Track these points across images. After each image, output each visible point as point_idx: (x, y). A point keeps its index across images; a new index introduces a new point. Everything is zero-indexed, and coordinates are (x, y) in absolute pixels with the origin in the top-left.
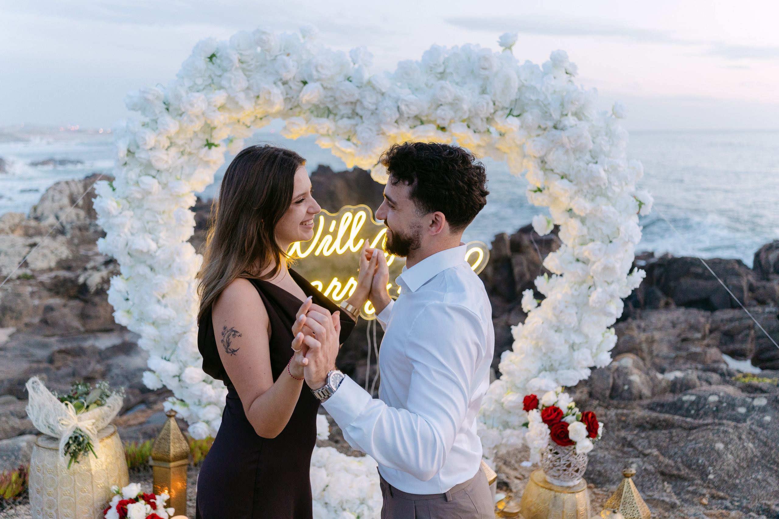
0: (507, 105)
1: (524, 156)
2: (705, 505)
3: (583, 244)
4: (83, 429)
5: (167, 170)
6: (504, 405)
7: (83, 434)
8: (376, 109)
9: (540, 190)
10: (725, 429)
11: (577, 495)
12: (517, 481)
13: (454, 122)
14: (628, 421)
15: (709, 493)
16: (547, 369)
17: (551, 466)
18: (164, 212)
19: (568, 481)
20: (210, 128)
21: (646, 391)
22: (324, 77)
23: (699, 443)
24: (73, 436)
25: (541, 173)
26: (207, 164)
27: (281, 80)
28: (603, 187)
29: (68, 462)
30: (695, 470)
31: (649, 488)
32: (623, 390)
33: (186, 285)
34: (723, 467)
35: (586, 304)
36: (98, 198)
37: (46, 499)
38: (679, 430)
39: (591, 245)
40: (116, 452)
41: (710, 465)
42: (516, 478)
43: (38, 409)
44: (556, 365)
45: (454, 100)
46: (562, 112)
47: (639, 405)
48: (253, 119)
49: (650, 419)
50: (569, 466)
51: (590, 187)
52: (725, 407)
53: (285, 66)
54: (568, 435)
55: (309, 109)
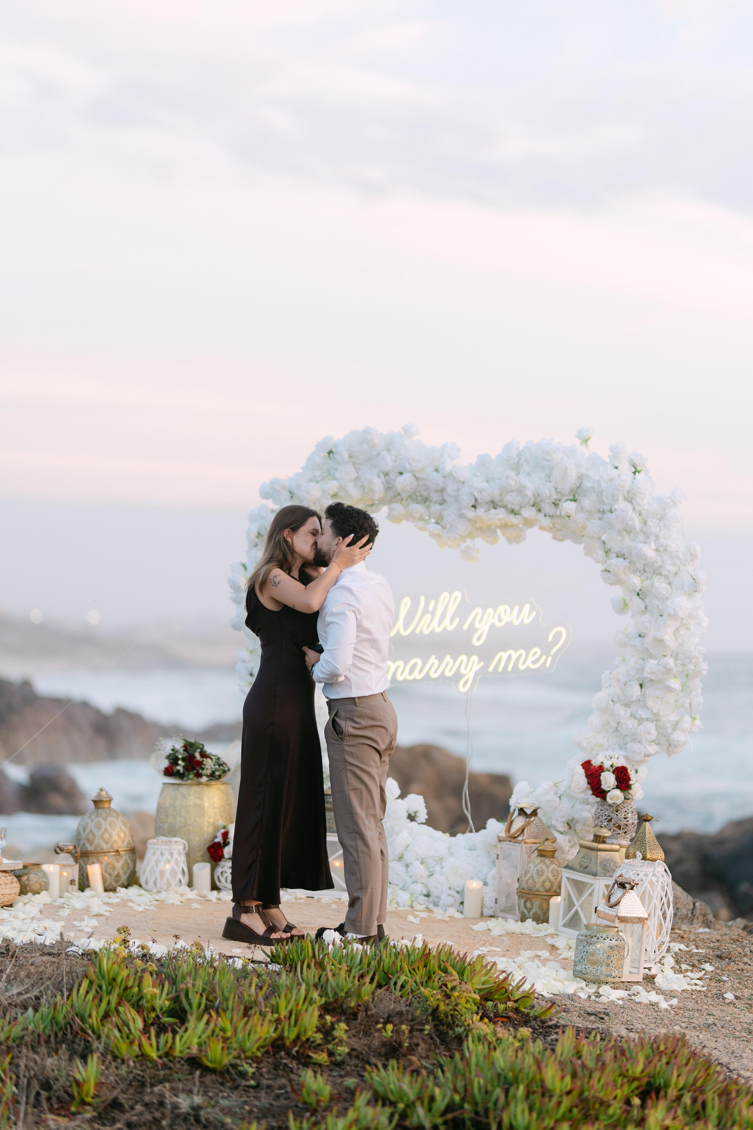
0: (567, 491)
8: (457, 495)
13: (525, 507)
22: (415, 469)
27: (382, 471)
46: (614, 497)
53: (386, 460)
54: (601, 785)
55: (410, 497)
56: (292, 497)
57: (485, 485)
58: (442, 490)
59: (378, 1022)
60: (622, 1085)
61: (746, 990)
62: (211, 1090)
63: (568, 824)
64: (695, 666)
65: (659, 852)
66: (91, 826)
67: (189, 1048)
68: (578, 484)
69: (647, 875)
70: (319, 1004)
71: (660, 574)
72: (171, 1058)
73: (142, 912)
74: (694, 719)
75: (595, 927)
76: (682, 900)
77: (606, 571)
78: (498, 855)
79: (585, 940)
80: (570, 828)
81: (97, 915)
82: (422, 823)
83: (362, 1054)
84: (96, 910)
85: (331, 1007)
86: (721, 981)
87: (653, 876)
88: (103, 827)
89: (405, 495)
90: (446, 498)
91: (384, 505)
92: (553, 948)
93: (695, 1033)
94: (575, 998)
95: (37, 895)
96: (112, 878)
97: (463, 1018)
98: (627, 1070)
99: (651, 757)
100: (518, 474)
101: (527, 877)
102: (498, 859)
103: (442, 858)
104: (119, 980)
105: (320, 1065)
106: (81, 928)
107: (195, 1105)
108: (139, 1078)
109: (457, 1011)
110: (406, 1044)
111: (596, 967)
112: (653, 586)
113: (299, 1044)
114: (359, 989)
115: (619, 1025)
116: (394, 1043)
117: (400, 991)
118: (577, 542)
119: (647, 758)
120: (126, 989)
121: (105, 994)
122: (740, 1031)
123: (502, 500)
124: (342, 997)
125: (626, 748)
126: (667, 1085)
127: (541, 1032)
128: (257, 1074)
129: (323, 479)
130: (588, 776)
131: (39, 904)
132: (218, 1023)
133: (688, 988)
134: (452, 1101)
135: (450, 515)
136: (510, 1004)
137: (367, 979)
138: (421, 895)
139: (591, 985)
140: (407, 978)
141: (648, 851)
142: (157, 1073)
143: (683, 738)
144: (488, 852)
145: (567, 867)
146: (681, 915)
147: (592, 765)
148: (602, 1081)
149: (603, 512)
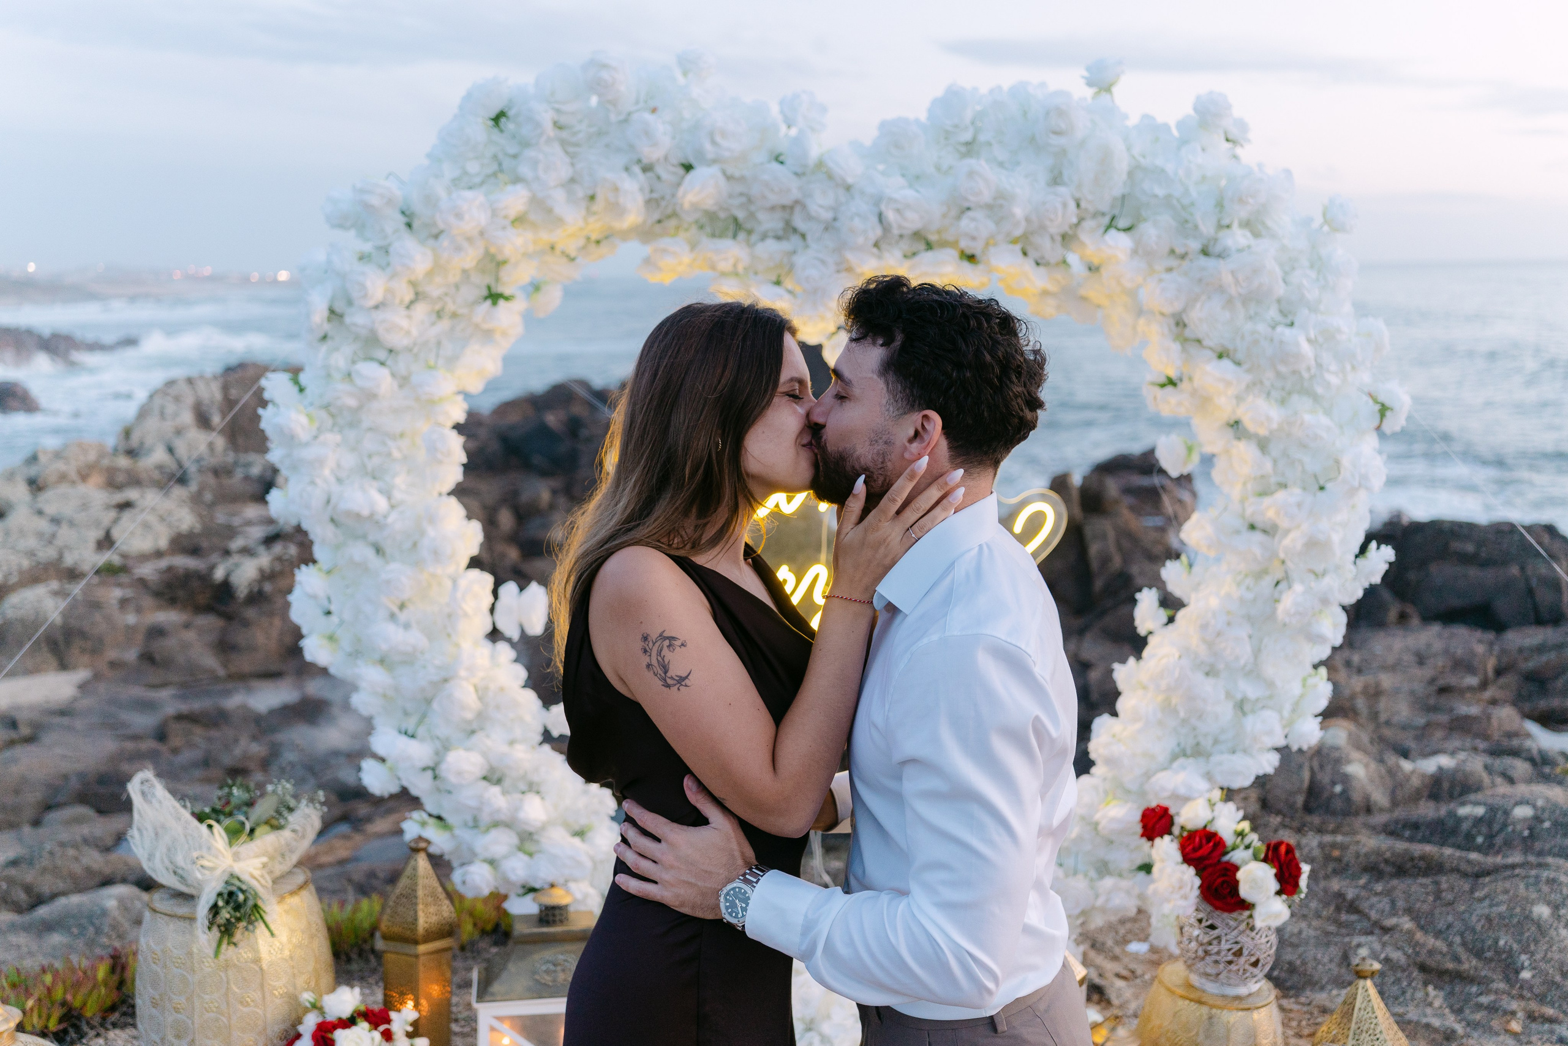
0: (1104, 207)
1: (1140, 312)
2: (1515, 1035)
3: (1264, 493)
4: (245, 877)
5: (409, 350)
6: (1100, 827)
7: (244, 887)
8: (835, 219)
9: (1171, 382)
10: (1552, 875)
11: (1256, 1015)
12: (1120, 983)
13: (995, 245)
14: (1346, 859)
15: (1524, 1010)
16: (1189, 752)
17: (1201, 953)
18: (402, 435)
19: (1237, 985)
20: (494, 263)
21: (1380, 797)
22: (727, 154)
23: (1497, 905)
24: (226, 891)
25: (1176, 347)
26: (488, 335)
27: (639, 161)
28: (1306, 375)
29: (214, 945)
30: (1491, 960)
31: (1396, 998)
32: (1333, 795)
33: (448, 584)
34: (1549, 955)
35: (1272, 616)
36: (270, 407)
37: (170, 1019)
38: (1453, 877)
39: (1280, 496)
40: (309, 923)
41: (1525, 950)
42: (1118, 976)
43: (153, 835)
44: (1207, 743)
45: (995, 199)
46: (1219, 221)
47: (1366, 825)
48: (581, 242)
49: (1393, 854)
50: (1239, 953)
51: (1278, 374)
52: (1548, 830)
53: (647, 133)
54: (1237, 889)
55: (698, 221)
56: (410, 225)
68: (1127, 190)
71: (1310, 393)
89: (692, 219)
90: (800, 225)
112: (1297, 425)
123: (949, 235)
129: (489, 181)
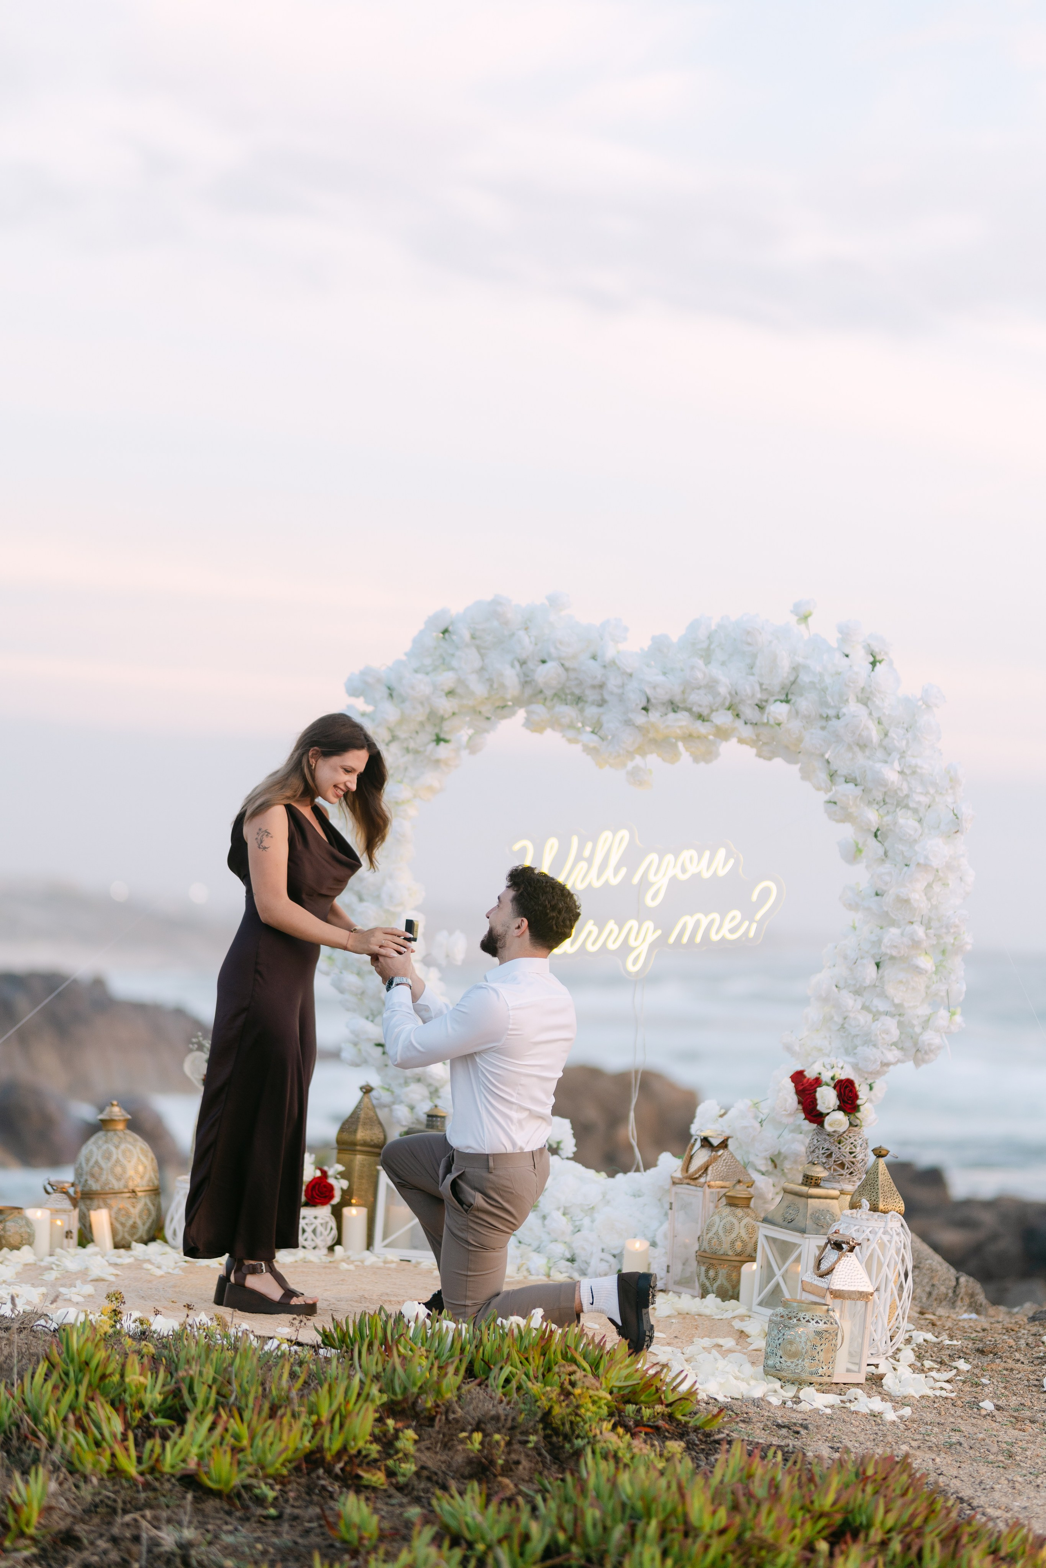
8: (621, 693)
9: (834, 802)
22: (564, 655)
27: (517, 658)
53: (523, 642)
54: (816, 1105)
55: (555, 695)
56: (391, 695)
57: (660, 678)
58: (601, 686)
59: (463, 1430)
60: (803, 1523)
61: (1014, 1398)
62: (211, 1521)
63: (773, 1161)
64: (955, 939)
65: (897, 1200)
66: (97, 1155)
67: (184, 1461)
68: (792, 679)
69: (876, 1233)
70: (378, 1403)
71: (907, 807)
72: (157, 1475)
73: (162, 1277)
74: (953, 1014)
75: (795, 1304)
76: (940, 1273)
77: (830, 802)
78: (671, 1204)
79: (781, 1322)
80: (775, 1166)
81: (96, 1280)
82: (568, 1158)
83: (436, 1474)
84: (95, 1272)
85: (398, 1408)
86: (979, 1385)
87: (885, 1233)
88: (114, 1157)
89: (549, 693)
90: (607, 697)
91: (521, 707)
92: (742, 1335)
93: (929, 1455)
94: (763, 1403)
95: (15, 1252)
96: (126, 1229)
97: (587, 1427)
98: (812, 1502)
99: (891, 1067)
100: (707, 663)
101: (710, 1235)
102: (671, 1209)
103: (593, 1208)
104: (93, 1364)
105: (374, 1489)
106: (68, 1297)
107: (183, 1541)
108: (110, 1503)
109: (580, 1416)
110: (500, 1462)
111: (795, 1360)
112: (895, 824)
113: (345, 1458)
114: (438, 1383)
115: (820, 1442)
116: (484, 1460)
117: (503, 1387)
118: (791, 760)
119: (885, 1068)
120: (103, 1377)
121: (73, 1382)
122: (996, 1454)
123: (684, 701)
124: (413, 1393)
125: (855, 1054)
126: (869, 1525)
127: (703, 1449)
128: (281, 1499)
129: (435, 669)
130: (799, 1092)
131: (18, 1263)
132: (229, 1426)
133: (930, 1393)
134: (554, 1540)
135: (611, 720)
136: (659, 1408)
137: (451, 1370)
138: (562, 1258)
139: (789, 1386)
140: (514, 1370)
141: (881, 1199)
142: (136, 1495)
143: (937, 1041)
144: (660, 1200)
145: (765, 1220)
146: (938, 1295)
147: (805, 1077)
148: (774, 1516)
149: (827, 718)
